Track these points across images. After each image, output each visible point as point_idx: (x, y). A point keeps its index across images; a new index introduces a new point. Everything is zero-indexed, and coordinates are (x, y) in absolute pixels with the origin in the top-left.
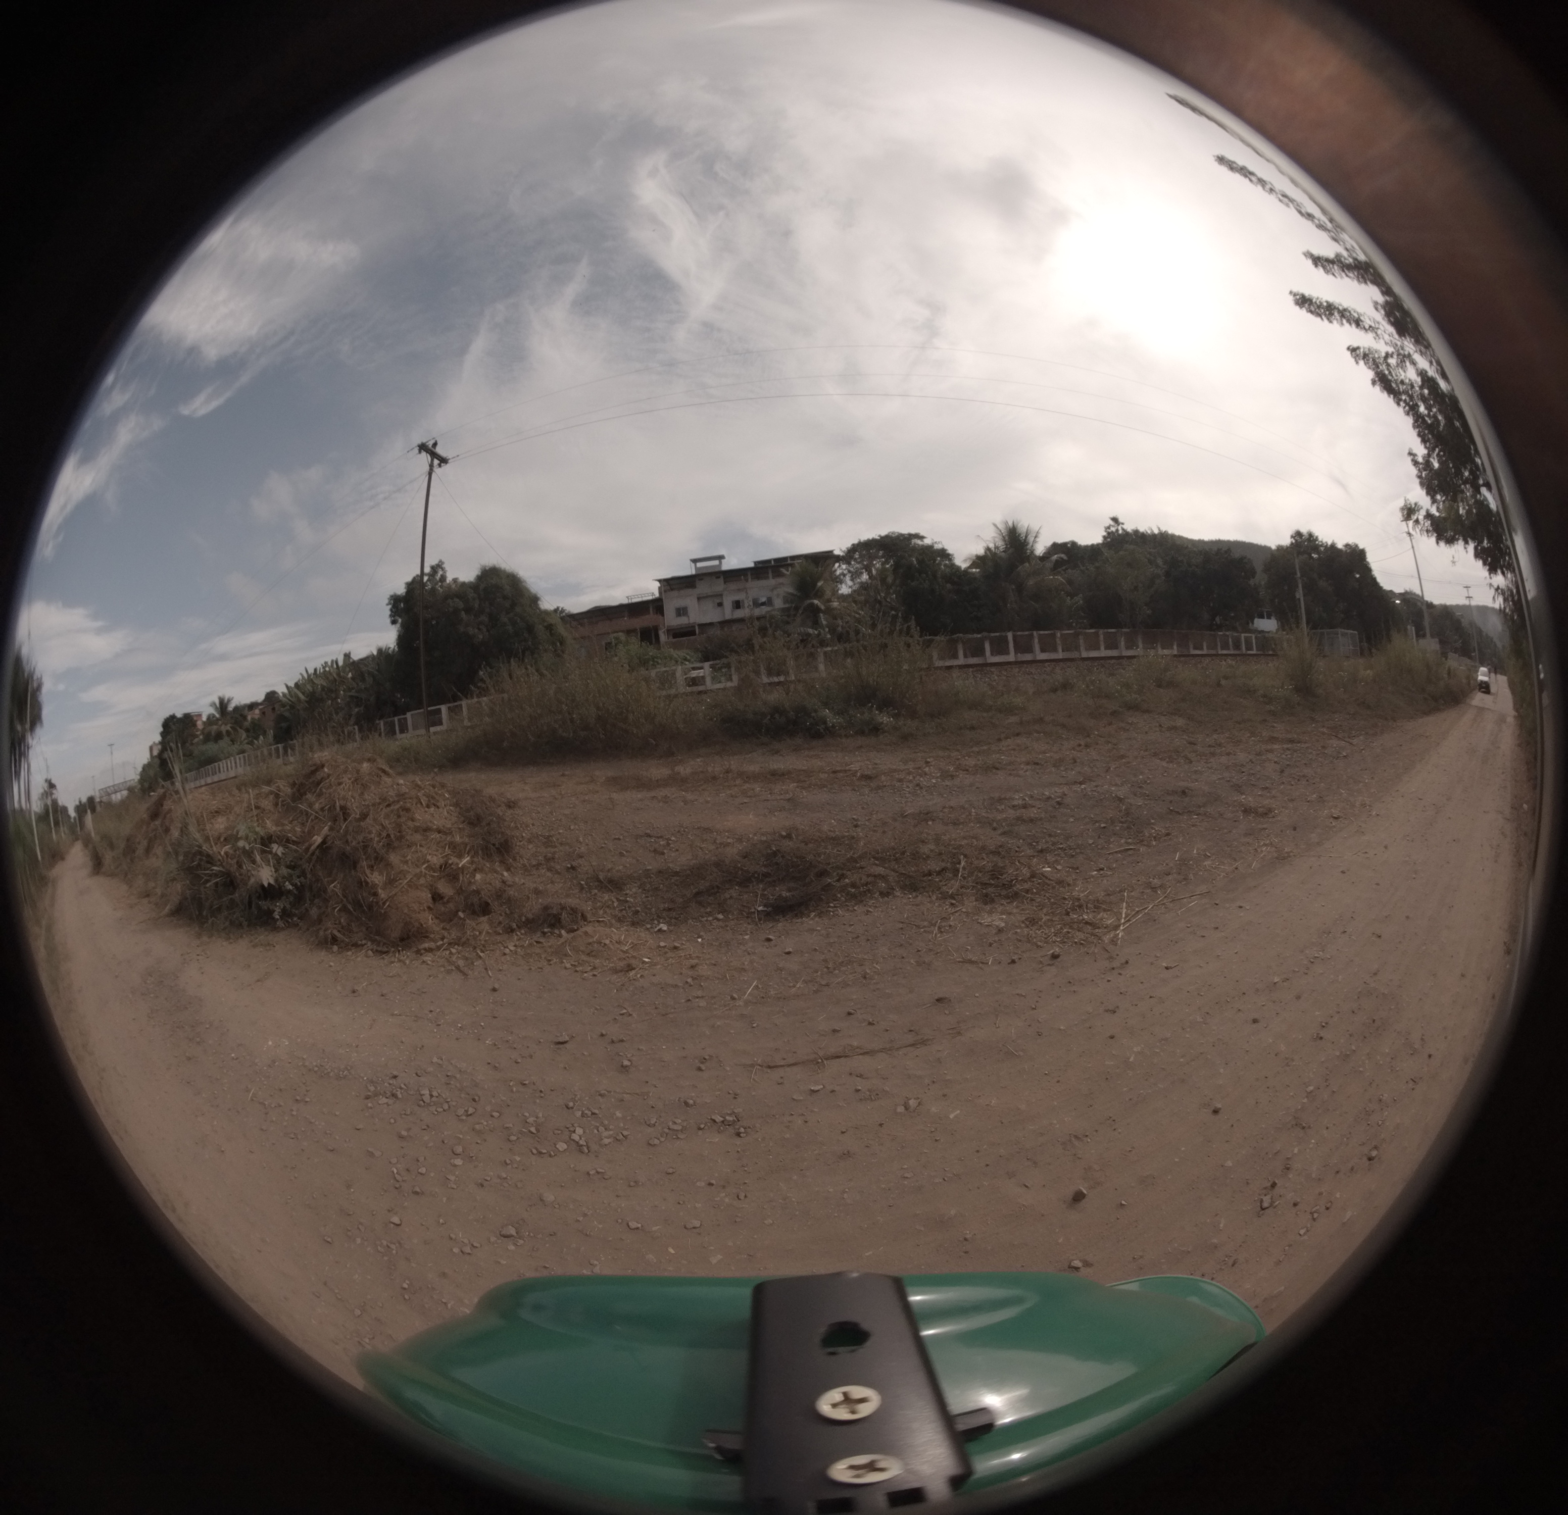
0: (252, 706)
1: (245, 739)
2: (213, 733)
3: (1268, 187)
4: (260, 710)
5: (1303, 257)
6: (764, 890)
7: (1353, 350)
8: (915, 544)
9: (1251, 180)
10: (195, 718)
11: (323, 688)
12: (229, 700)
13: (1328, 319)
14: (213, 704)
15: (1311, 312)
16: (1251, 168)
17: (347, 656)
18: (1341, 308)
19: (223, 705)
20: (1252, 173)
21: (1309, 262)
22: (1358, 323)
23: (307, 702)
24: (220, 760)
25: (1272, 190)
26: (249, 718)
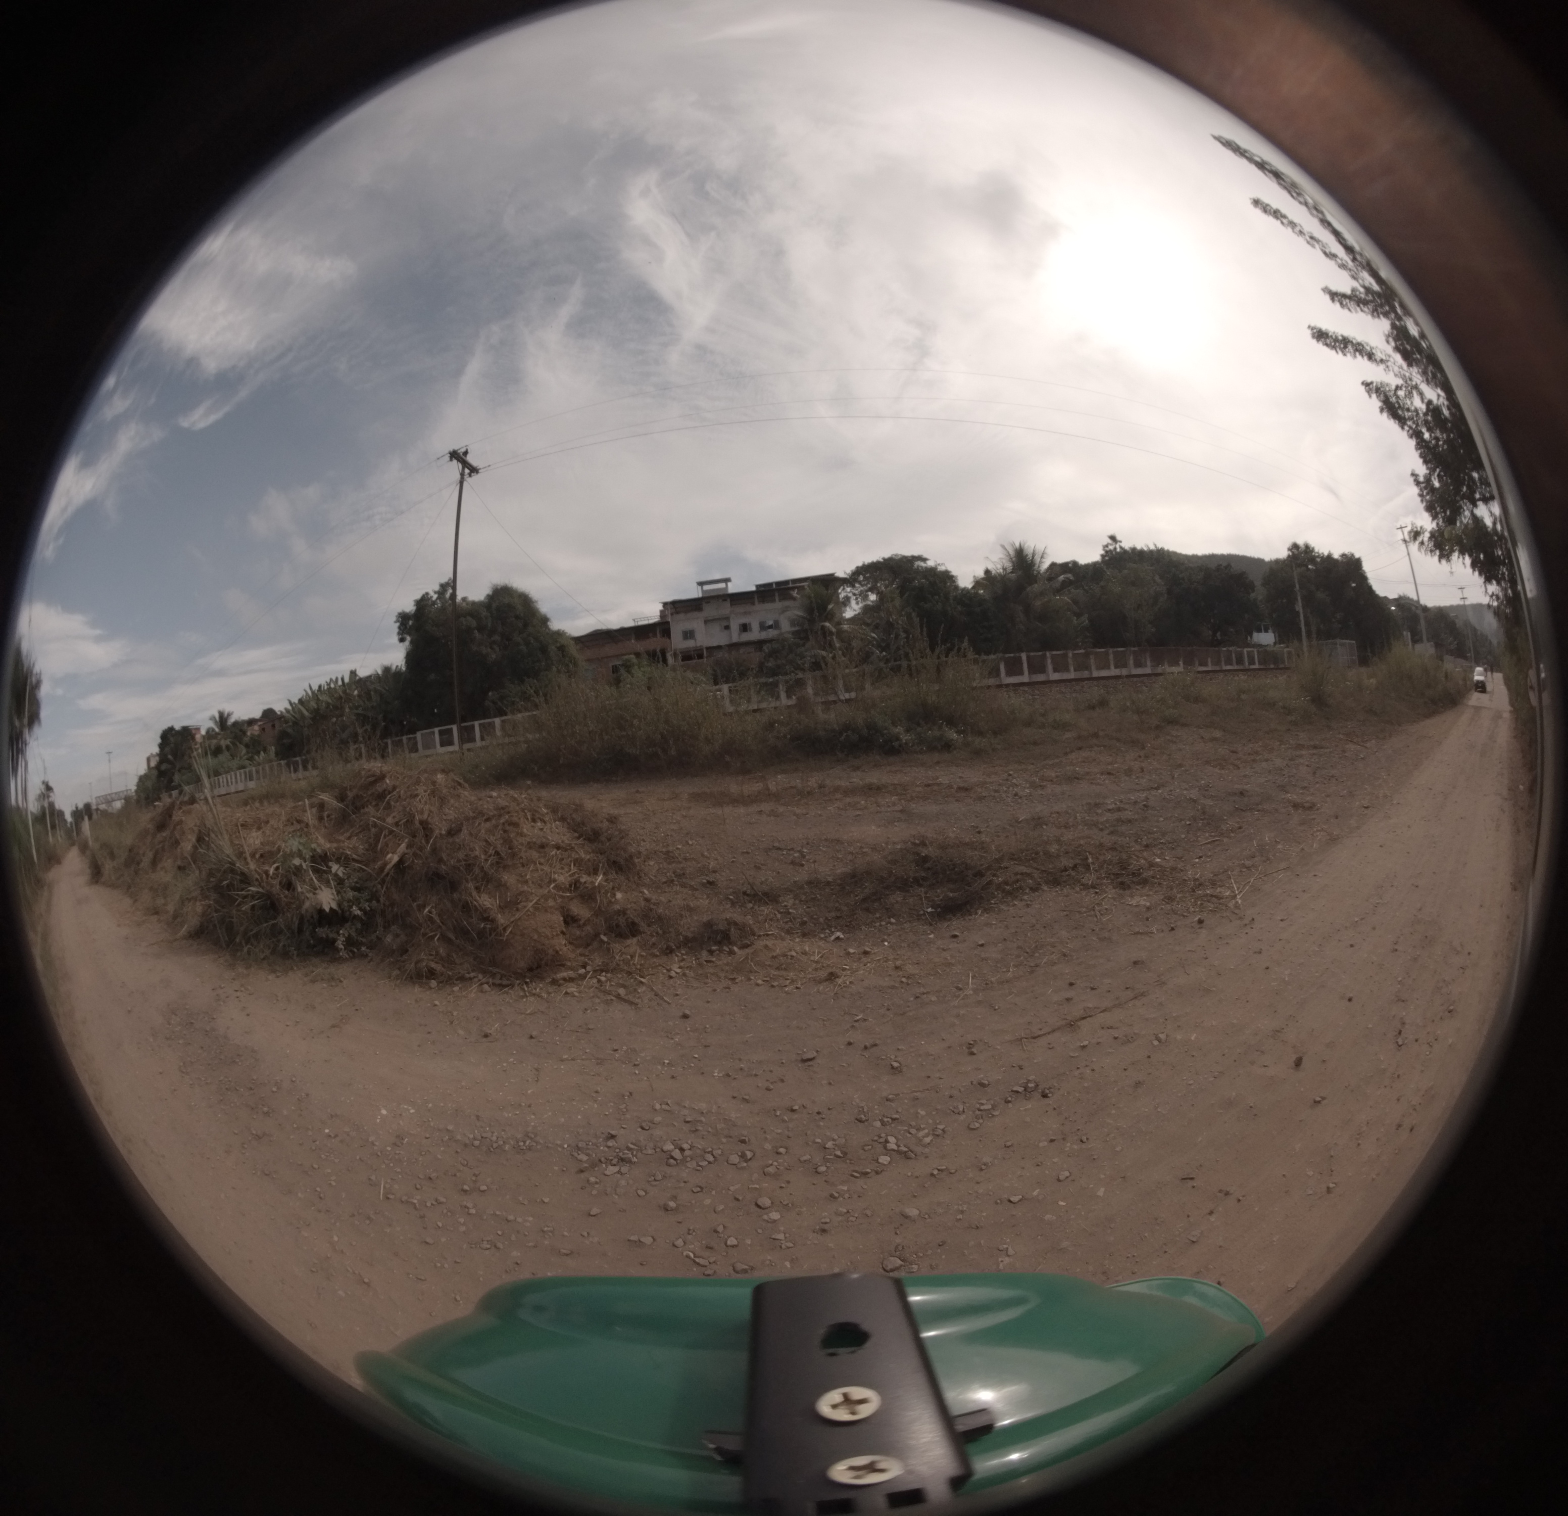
0: (251, 722)
1: (245, 755)
2: (213, 747)
3: (1298, 229)
4: (260, 726)
5: (1322, 293)
6: (926, 893)
7: (1367, 385)
8: (918, 566)
9: (1282, 223)
10: (194, 732)
11: (328, 704)
12: (229, 715)
13: (1343, 352)
14: (213, 718)
15: (1327, 345)
16: (1284, 211)
17: (353, 673)
18: (1354, 341)
19: (222, 719)
20: (1284, 217)
21: (1327, 298)
22: (1370, 356)
23: (311, 718)
24: (221, 774)
25: (1301, 233)
26: (249, 733)
